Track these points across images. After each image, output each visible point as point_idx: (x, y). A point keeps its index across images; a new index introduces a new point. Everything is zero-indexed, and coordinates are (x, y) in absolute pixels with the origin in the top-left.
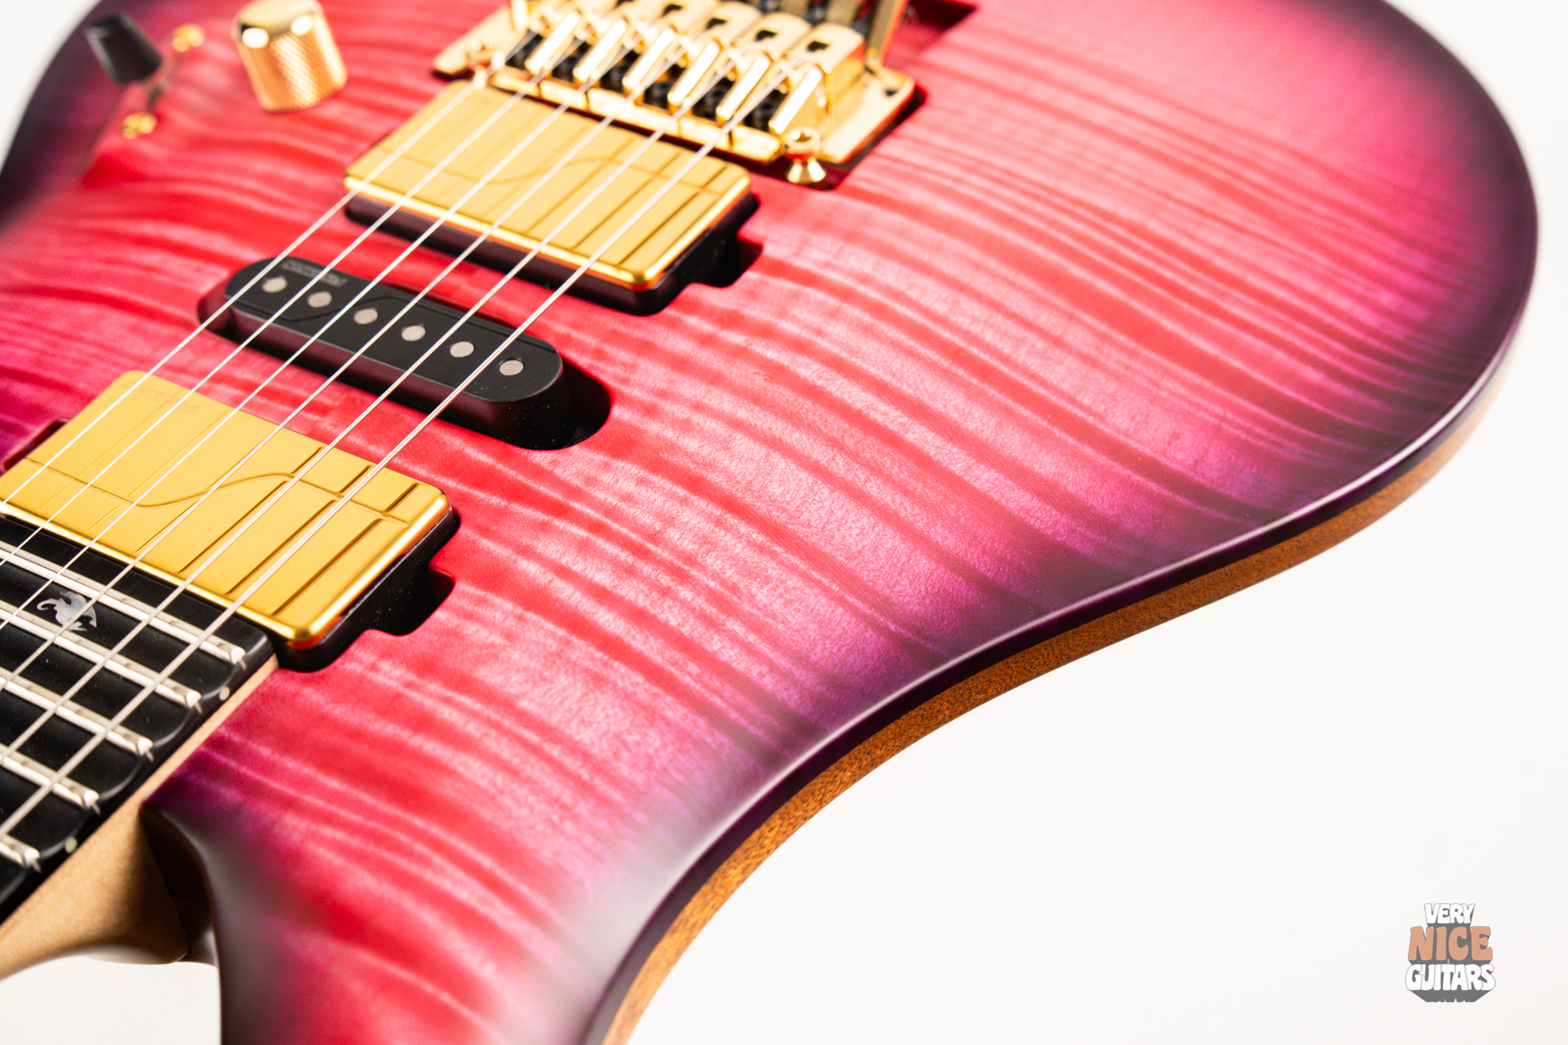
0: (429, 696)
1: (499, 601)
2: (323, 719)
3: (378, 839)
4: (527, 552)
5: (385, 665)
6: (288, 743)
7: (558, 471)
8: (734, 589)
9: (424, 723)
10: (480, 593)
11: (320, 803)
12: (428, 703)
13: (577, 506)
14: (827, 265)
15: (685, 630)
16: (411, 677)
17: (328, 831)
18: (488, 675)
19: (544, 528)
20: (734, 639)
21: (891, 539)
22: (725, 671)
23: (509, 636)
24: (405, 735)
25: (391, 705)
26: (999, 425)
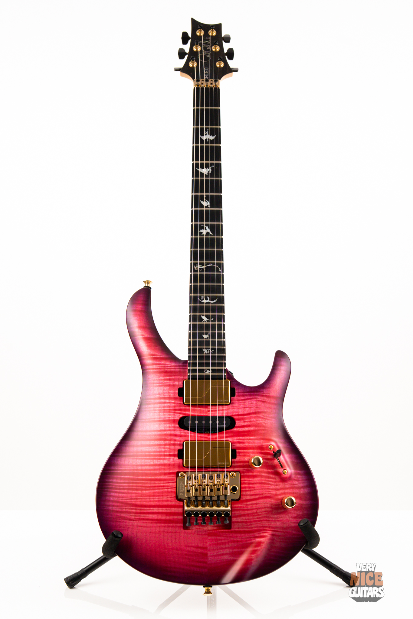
0: (172, 383)
1: (173, 396)
2: (179, 376)
3: (165, 367)
4: (174, 403)
5: (178, 384)
6: (180, 372)
7: (178, 415)
8: (154, 412)
9: (170, 380)
10: (175, 396)
11: (172, 367)
12: (171, 382)
13: (173, 411)
14: (169, 459)
15: (156, 405)
16: (174, 384)
17: (170, 365)
18: (168, 388)
19: (175, 407)
20: (151, 408)
21: (144, 429)
22: (150, 404)
23: (169, 393)
24: (170, 378)
25: (174, 380)
26: (142, 450)
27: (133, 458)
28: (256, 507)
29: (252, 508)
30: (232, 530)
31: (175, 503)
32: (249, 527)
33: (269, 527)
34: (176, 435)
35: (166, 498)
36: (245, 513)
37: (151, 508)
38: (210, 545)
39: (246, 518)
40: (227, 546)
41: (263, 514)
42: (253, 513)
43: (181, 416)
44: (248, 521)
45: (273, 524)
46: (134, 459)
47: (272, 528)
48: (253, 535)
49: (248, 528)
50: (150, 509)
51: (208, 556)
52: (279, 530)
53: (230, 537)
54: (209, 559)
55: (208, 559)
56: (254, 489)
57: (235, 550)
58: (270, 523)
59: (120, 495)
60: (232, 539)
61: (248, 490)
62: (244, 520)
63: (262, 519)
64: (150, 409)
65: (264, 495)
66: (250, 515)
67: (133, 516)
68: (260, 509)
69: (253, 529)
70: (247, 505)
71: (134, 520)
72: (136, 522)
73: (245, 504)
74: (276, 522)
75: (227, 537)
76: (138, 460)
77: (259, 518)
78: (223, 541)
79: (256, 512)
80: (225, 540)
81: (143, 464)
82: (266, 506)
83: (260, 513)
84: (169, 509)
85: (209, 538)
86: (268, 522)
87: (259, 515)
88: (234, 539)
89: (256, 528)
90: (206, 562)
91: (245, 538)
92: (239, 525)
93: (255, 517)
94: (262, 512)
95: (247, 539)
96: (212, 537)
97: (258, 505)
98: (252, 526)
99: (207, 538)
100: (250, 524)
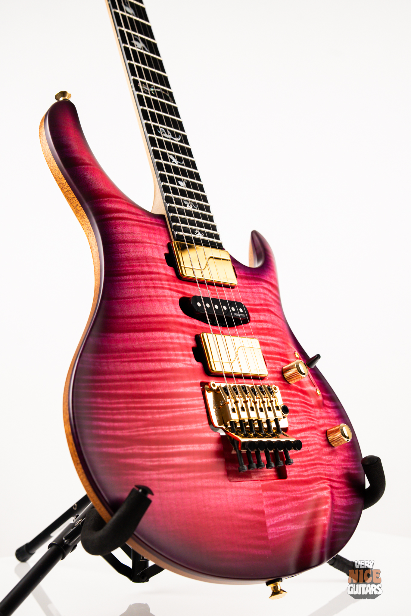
1: (160, 264)
2: (159, 235)
4: (165, 274)
5: (162, 247)
7: (176, 293)
13: (168, 287)
16: (157, 245)
24: (150, 235)
27: (123, 360)
30: (289, 479)
31: (210, 435)
32: (305, 473)
33: (325, 475)
34: (182, 324)
35: (196, 426)
37: (176, 446)
38: (267, 506)
40: (287, 507)
41: (315, 454)
42: (305, 452)
43: (181, 296)
44: (302, 464)
45: (327, 469)
46: (124, 362)
47: (328, 475)
48: (312, 488)
49: (304, 476)
50: (174, 446)
51: (268, 524)
52: (335, 479)
53: (288, 491)
54: (270, 531)
55: (268, 532)
57: (297, 513)
58: (324, 469)
59: (116, 424)
60: (290, 494)
63: (316, 462)
64: (128, 282)
65: (309, 425)
67: (148, 461)
69: (310, 477)
71: (151, 470)
72: (154, 472)
74: (329, 467)
75: (285, 491)
76: (132, 364)
77: (313, 460)
78: (282, 499)
79: (307, 450)
80: (283, 496)
81: (143, 369)
82: (315, 442)
83: (312, 453)
84: (204, 445)
85: (265, 494)
86: (322, 466)
87: (311, 455)
88: (293, 495)
89: (312, 477)
90: (266, 538)
91: (306, 493)
92: (294, 470)
93: (309, 458)
94: (313, 450)
95: (307, 494)
96: (268, 492)
97: (308, 439)
98: (308, 473)
99: (262, 494)
100: (305, 469)
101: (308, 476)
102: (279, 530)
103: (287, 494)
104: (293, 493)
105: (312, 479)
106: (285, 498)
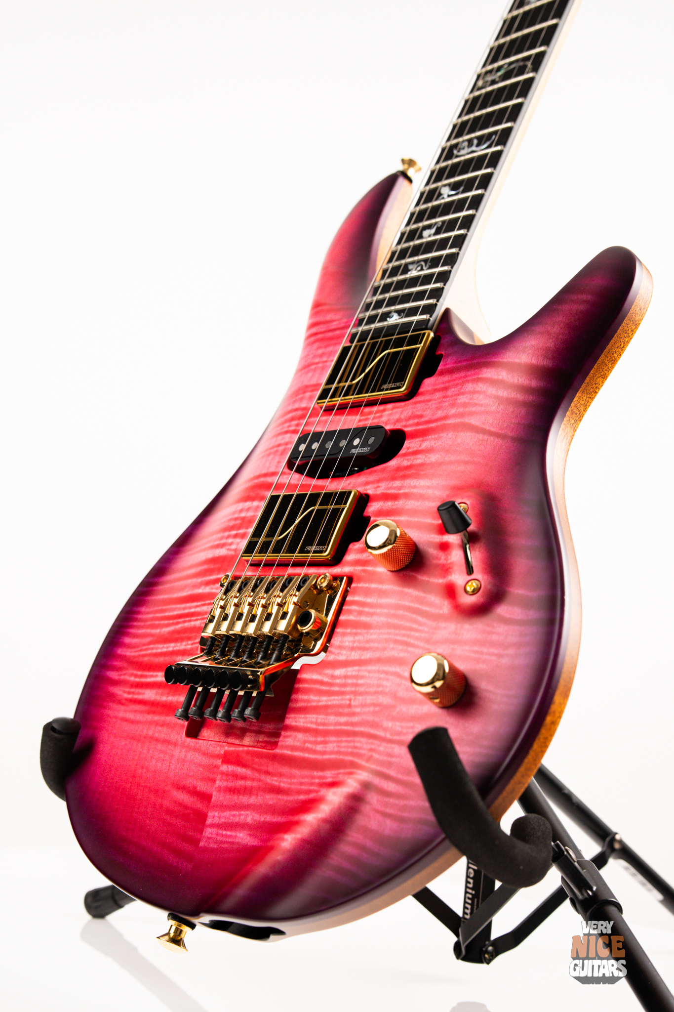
9: (322, 355)
24: (325, 350)
28: (353, 689)
29: (343, 689)
30: (278, 751)
32: (319, 748)
33: (369, 759)
36: (320, 704)
38: (219, 789)
39: (319, 720)
40: (253, 800)
41: (365, 713)
42: (341, 706)
44: (321, 728)
45: (382, 749)
49: (315, 752)
51: (209, 821)
52: (392, 773)
53: (267, 773)
54: (208, 832)
55: (204, 833)
56: (365, 631)
58: (373, 747)
59: (134, 641)
60: (268, 779)
61: (351, 634)
62: (312, 723)
63: (357, 729)
65: (387, 654)
66: (330, 711)
67: (127, 692)
68: (361, 694)
69: (326, 757)
70: (333, 677)
71: (123, 704)
72: (124, 708)
73: (327, 675)
74: (393, 746)
75: (259, 771)
77: (352, 724)
78: (249, 783)
79: (348, 702)
80: (253, 780)
82: (381, 689)
83: (358, 710)
85: (224, 768)
86: (371, 741)
87: (353, 714)
88: (274, 781)
89: (333, 757)
90: (195, 842)
91: (301, 784)
92: (296, 737)
93: (343, 719)
94: (363, 706)
95: (303, 787)
96: (229, 767)
97: (360, 682)
98: (326, 747)
99: (217, 767)
100: (322, 739)
101: (324, 753)
102: (222, 835)
103: (263, 777)
104: (276, 778)
105: (329, 760)
106: (255, 784)
